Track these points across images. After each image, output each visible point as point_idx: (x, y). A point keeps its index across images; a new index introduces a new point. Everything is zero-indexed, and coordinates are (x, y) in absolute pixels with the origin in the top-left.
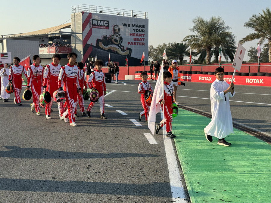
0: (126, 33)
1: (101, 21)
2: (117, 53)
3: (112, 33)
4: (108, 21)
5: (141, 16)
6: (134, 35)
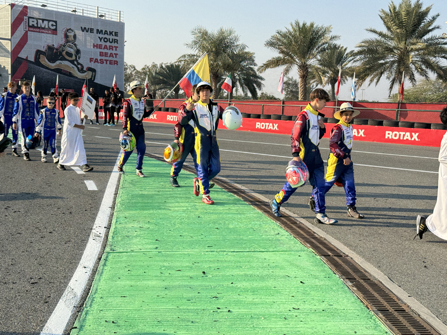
0: (86, 43)
1: (43, 20)
2: (70, 75)
3: (63, 42)
4: (56, 22)
5: (112, 16)
6: (100, 47)
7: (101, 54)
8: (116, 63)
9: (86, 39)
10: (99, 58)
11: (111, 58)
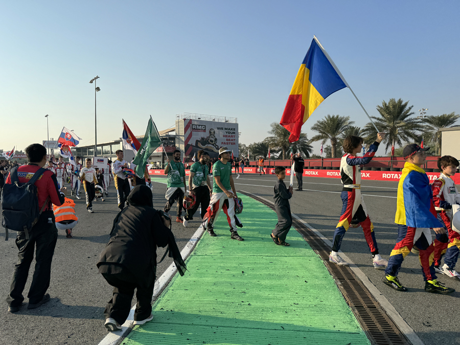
0: (220, 135)
1: (199, 125)
2: (212, 151)
3: (208, 135)
4: (205, 126)
5: (232, 121)
6: (226, 136)
7: (227, 140)
8: (234, 144)
9: (219, 134)
10: (226, 142)
11: (232, 142)
